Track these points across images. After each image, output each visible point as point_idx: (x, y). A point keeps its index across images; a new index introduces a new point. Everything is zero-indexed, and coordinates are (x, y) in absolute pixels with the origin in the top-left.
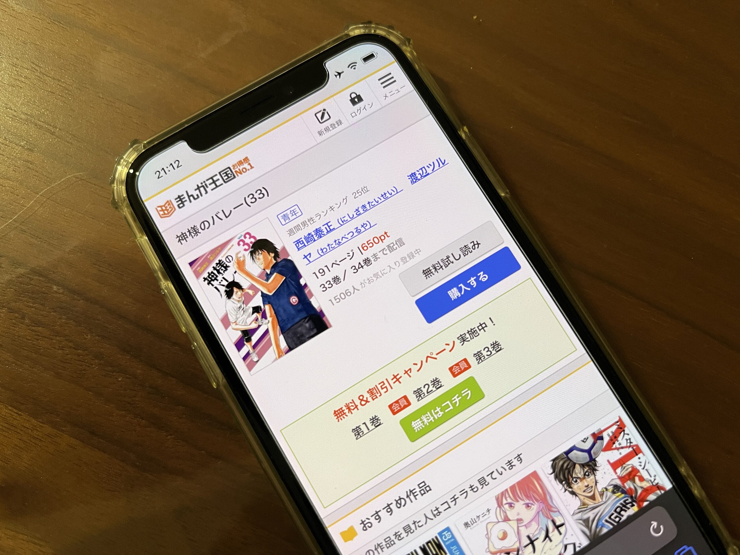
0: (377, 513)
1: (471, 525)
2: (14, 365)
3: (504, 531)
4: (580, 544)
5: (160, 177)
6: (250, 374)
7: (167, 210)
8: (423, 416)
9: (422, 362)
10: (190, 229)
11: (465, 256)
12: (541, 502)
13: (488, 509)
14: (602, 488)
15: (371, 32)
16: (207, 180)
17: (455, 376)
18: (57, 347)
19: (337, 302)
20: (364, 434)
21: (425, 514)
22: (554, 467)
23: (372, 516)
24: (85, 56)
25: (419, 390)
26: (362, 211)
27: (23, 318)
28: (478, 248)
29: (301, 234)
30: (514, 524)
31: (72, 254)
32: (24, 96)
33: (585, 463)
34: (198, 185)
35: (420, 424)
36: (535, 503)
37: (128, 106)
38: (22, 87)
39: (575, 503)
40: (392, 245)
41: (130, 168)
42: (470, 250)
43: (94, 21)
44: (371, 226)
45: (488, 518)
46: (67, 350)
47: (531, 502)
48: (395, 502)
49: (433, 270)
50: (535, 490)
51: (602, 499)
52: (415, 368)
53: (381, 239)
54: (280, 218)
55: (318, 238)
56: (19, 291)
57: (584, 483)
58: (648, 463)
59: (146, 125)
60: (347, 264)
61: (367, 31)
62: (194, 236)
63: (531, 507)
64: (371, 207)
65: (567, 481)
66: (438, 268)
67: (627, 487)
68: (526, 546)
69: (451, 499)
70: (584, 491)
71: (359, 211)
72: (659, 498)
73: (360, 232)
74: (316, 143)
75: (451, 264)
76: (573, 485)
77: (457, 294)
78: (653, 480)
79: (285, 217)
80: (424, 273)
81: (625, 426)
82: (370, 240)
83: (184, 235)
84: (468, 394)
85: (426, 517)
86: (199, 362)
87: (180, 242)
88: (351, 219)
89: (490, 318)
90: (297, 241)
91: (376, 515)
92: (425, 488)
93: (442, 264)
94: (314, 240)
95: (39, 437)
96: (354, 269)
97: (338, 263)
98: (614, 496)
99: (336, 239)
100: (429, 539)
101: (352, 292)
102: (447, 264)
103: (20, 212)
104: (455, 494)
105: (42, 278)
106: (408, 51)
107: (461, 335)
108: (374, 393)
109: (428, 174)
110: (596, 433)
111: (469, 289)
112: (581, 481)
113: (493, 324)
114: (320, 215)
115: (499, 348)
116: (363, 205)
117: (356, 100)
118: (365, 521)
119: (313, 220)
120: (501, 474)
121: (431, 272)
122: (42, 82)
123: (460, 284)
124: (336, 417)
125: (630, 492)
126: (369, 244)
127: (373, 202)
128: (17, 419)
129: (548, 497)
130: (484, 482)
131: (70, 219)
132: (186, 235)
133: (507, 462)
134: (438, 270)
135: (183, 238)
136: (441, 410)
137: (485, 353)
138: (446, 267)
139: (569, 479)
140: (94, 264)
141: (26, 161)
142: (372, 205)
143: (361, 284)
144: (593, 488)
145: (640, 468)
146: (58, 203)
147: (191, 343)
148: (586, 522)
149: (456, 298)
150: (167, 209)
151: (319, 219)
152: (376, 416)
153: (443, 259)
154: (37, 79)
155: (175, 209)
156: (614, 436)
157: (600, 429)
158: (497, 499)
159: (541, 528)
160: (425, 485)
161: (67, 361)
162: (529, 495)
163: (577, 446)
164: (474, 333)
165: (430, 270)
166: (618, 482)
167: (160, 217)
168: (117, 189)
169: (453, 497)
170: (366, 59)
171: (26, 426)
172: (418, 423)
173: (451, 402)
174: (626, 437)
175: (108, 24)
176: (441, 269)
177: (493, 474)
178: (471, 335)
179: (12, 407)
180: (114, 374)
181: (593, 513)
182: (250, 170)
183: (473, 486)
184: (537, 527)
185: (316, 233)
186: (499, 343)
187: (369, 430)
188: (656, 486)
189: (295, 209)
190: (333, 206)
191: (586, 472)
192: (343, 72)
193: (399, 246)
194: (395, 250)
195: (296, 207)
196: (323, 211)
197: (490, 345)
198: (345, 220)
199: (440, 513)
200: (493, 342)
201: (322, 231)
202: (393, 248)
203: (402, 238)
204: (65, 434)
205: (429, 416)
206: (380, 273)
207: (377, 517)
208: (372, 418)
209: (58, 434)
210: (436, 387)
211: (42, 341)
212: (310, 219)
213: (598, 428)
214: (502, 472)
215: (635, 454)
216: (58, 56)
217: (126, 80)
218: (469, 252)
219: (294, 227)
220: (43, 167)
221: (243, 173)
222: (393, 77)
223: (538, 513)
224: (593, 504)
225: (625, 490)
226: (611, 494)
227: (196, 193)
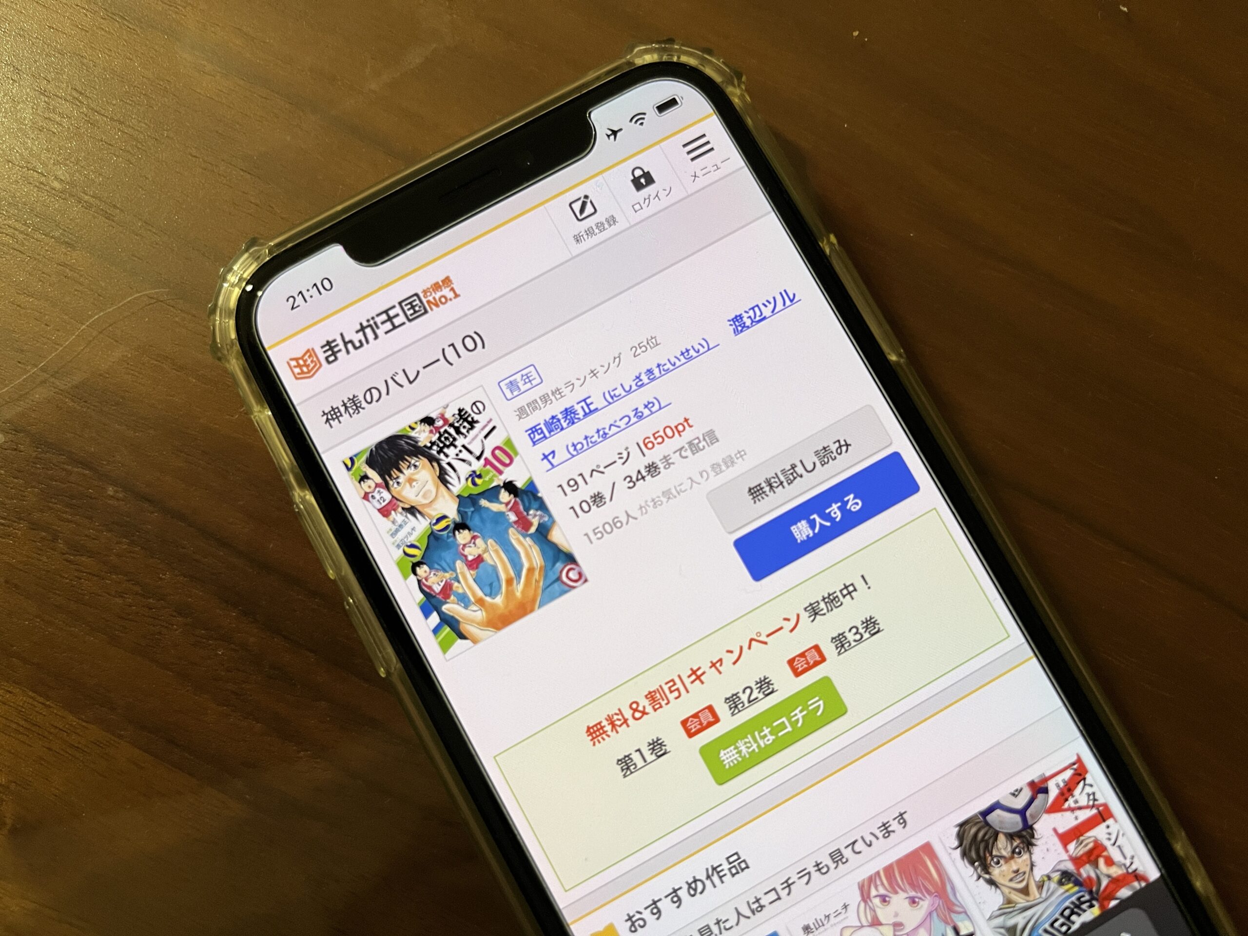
0: (655, 903)
1: (814, 930)
2: (38, 620)
5: (295, 306)
6: (445, 659)
7: (308, 366)
8: (739, 741)
9: (741, 648)
10: (346, 402)
11: (823, 465)
12: (936, 896)
13: (845, 904)
14: (1042, 876)
15: (672, 59)
16: (378, 315)
17: (797, 674)
18: (113, 593)
19: (598, 539)
20: (638, 767)
21: (736, 909)
22: (961, 837)
23: (646, 908)
24: (167, 80)
25: (734, 697)
26: (645, 379)
27: (55, 539)
28: (847, 451)
29: (539, 417)
31: (142, 431)
32: (60, 149)
33: (1014, 833)
34: (361, 324)
35: (733, 755)
36: (926, 897)
37: (242, 173)
38: (56, 132)
40: (696, 441)
41: (247, 284)
42: (833, 456)
43: (183, 17)
44: (662, 405)
45: (845, 919)
46: (129, 598)
47: (919, 895)
48: (686, 887)
49: (767, 489)
50: (925, 872)
51: (1040, 894)
52: (729, 659)
53: (677, 430)
54: (504, 388)
55: (568, 424)
56: (48, 493)
57: (1011, 866)
58: (1123, 835)
59: (272, 207)
60: (618, 472)
61: (665, 58)
62: (354, 413)
63: (918, 903)
64: (663, 373)
65: (983, 860)
66: (775, 485)
67: (1084, 875)
70: (1011, 880)
71: (641, 380)
72: (1136, 894)
73: (641, 417)
74: (570, 256)
75: (799, 478)
76: (991, 868)
77: (806, 532)
78: (1128, 863)
79: (512, 385)
80: (750, 493)
81: (1086, 772)
82: (658, 432)
83: (336, 410)
84: (819, 706)
85: (739, 914)
87: (328, 423)
88: (626, 394)
89: (863, 577)
90: (531, 429)
91: (654, 906)
92: (739, 864)
93: (782, 478)
94: (560, 427)
95: (80, 746)
96: (629, 482)
97: (601, 469)
98: (1061, 890)
99: (600, 428)
101: (624, 521)
102: (791, 477)
103: (51, 354)
104: (790, 876)
105: (87, 472)
106: (736, 94)
107: (811, 605)
108: (656, 699)
109: (765, 318)
110: (1036, 781)
111: (828, 524)
112: (1006, 863)
113: (868, 586)
114: (573, 384)
115: (875, 628)
116: (649, 368)
117: (643, 180)
118: (634, 916)
119: (560, 393)
120: (870, 845)
121: (764, 492)
122: (91, 124)
123: (812, 514)
124: (590, 738)
125: (1088, 881)
126: (656, 439)
127: (665, 365)
128: (44, 713)
129: (949, 888)
130: (841, 857)
132: (339, 411)
133: (881, 825)
134: (774, 489)
135: (334, 416)
136: (771, 733)
137: (851, 637)
138: (789, 484)
139: (985, 858)
140: (177, 450)
141: (63, 264)
142: (664, 370)
143: (641, 508)
144: (1027, 875)
145: (1108, 844)
146: (117, 341)
147: (342, 600)
148: (1012, 932)
149: (805, 538)
150: (307, 363)
151: (572, 391)
152: (659, 738)
153: (784, 469)
154: (83, 118)
155: (321, 365)
156: (1067, 787)
157: (1043, 774)
158: (861, 887)
160: (739, 858)
161: (130, 617)
162: (915, 883)
163: (1003, 802)
164: (834, 602)
165: (761, 489)
166: (1070, 866)
167: (293, 378)
168: (220, 323)
169: (786, 881)
170: (662, 108)
171: (58, 726)
172: (731, 754)
173: (789, 720)
174: (1088, 790)
175: (207, 23)
176: (781, 487)
177: (857, 844)
178: (828, 604)
179: (35, 692)
180: (210, 642)
181: (1024, 918)
182: (454, 300)
183: (821, 863)
185: (565, 416)
186: (876, 620)
187: (645, 761)
188: (1133, 874)
189: (530, 372)
190: (595, 370)
191: (1017, 847)
192: (620, 130)
193: (710, 444)
194: (702, 450)
195: (532, 367)
196: (579, 377)
197: (861, 623)
198: (617, 394)
199: (762, 907)
200: (866, 619)
201: (576, 413)
202: (698, 447)
203: (714, 429)
204: (125, 741)
205: (749, 742)
206: (674, 491)
207: (655, 911)
208: (651, 742)
209: (112, 742)
210: (764, 692)
211: (86, 580)
212: (556, 391)
213: (1040, 773)
214: (871, 842)
215: (1101, 820)
216: (118, 78)
217: (238, 126)
218: (830, 458)
219: (527, 405)
220: (92, 278)
221: (441, 306)
222: (708, 143)
223: (930, 914)
224: (1024, 901)
225: (1079, 878)
226: (1056, 886)
227: (357, 338)
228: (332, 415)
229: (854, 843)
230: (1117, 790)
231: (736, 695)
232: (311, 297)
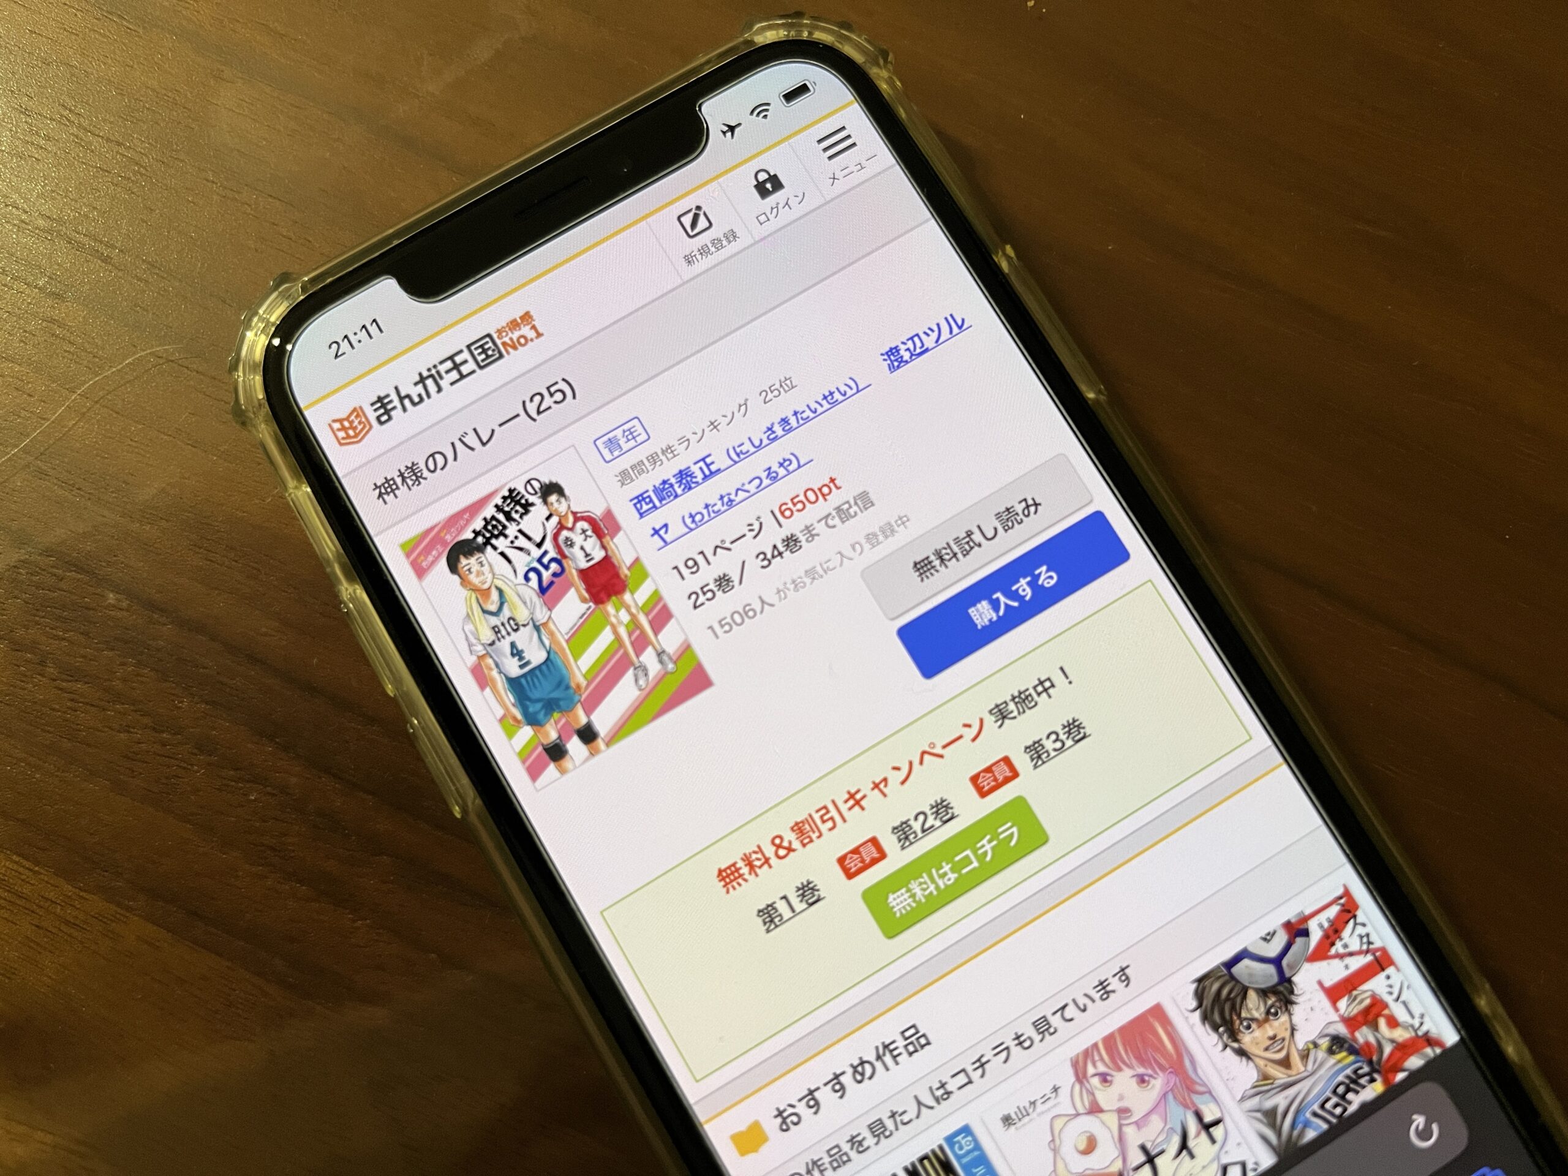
0: (811, 1092)
1: (1017, 1121)
2: (23, 764)
3: (1088, 1134)
4: (1256, 1163)
5: (339, 354)
6: (535, 787)
7: (355, 429)
8: (912, 882)
9: (911, 763)
10: (403, 471)
11: (1006, 531)
12: (1171, 1072)
13: (1054, 1086)
14: (1306, 1043)
15: (801, 36)
16: (441, 362)
17: (983, 794)
18: (117, 727)
19: (726, 632)
20: (783, 920)
21: (916, 1097)
22: (1199, 995)
23: (800, 1100)
24: (176, 91)
25: (904, 826)
26: (779, 431)
27: (42, 663)
28: (1036, 512)
29: (647, 483)
30: (1112, 1120)
31: (150, 524)
32: (45, 179)
33: (1268, 988)
34: (420, 374)
35: (905, 900)
36: (1156, 1073)
37: (270, 200)
38: (40, 158)
39: (1246, 1074)
40: (846, 506)
41: (273, 336)
42: (1018, 518)
43: (196, 13)
44: (802, 463)
45: (1055, 1106)
46: (136, 733)
47: (1150, 1072)
48: (850, 1071)
49: (937, 563)
50: (1158, 1044)
51: (1305, 1066)
52: (895, 778)
53: (822, 493)
54: (601, 447)
55: (684, 490)
56: (34, 604)
57: (1266, 1032)
58: (1408, 987)
59: (310, 241)
60: (747, 549)
61: (792, 35)
62: (413, 485)
63: (1149, 1082)
64: (801, 422)
65: (1229, 1025)
66: (947, 557)
67: (1361, 1040)
68: (1137, 1168)
69: (974, 1063)
70: (1267, 1049)
71: (774, 432)
72: (1430, 1064)
73: (775, 478)
74: (680, 282)
75: (976, 548)
76: (1241, 1034)
77: (988, 615)
78: (1417, 1025)
79: (612, 444)
80: (915, 569)
81: (1356, 907)
82: (798, 496)
83: (391, 482)
84: (1012, 834)
85: (919, 1103)
86: (423, 761)
87: (381, 499)
88: (755, 450)
89: (1062, 669)
90: (637, 497)
91: (810, 1097)
92: (918, 1039)
93: (956, 549)
94: (674, 494)
95: (77, 922)
96: (763, 560)
97: (727, 545)
98: (1332, 1060)
99: (724, 494)
100: (925, 1150)
101: (758, 610)
102: (967, 547)
103: (35, 432)
104: (983, 1053)
105: (82, 576)
106: (883, 78)
107: (997, 706)
108: (805, 831)
109: (927, 350)
110: (1293, 920)
111: (1016, 604)
112: (1259, 1027)
113: (1068, 680)
114: (688, 440)
115: (1080, 733)
116: (784, 417)
117: (770, 185)
118: (785, 1110)
119: (672, 452)
120: (1084, 1010)
121: (933, 567)
122: (83, 147)
123: (995, 592)
124: (723, 883)
125: (1365, 1047)
126: (795, 505)
127: (804, 412)
128: (32, 882)
129: (1187, 1063)
130: (1047, 1027)
131: (142, 447)
132: (395, 483)
133: (1097, 983)
134: (946, 562)
135: (389, 490)
136: (952, 870)
137: (1049, 745)
138: (964, 555)
139: (1232, 1022)
140: (195, 545)
141: (49, 319)
142: (802, 418)
143: (779, 591)
144: (1286, 1043)
145: (1389, 999)
146: (117, 413)
147: (406, 721)
148: (1271, 1117)
149: (987, 623)
150: (354, 425)
151: (686, 449)
152: (810, 881)
153: (958, 538)
154: (73, 141)
155: (371, 427)
156: (1334, 927)
157: (1302, 912)
158: (1075, 1064)
159: (1172, 1129)
160: (917, 1032)
161: (139, 756)
162: (1144, 1056)
163: (1251, 949)
164: (1026, 701)
165: (930, 563)
166: (1342, 1030)
167: (337, 445)
168: (244, 380)
169: (979, 1060)
170: (790, 96)
171: (50, 897)
172: (902, 898)
173: (975, 852)
174: (1360, 930)
175: (225, 20)
176: (954, 559)
177: (1067, 1010)
178: (1019, 705)
179: (19, 855)
180: (240, 784)
181: (1286, 1098)
182: (536, 341)
183: (1022, 1035)
184: (1163, 1125)
185: (679, 479)
186: (1081, 723)
187: (793, 910)
188: (1424, 1038)
189: (634, 427)
190: (716, 421)
191: (1272, 1006)
192: (739, 125)
193: (862, 508)
194: (853, 517)
195: (636, 421)
196: (694, 431)
197: (1062, 727)
198: (744, 451)
199: (949, 1093)
200: (1068, 722)
201: (694, 475)
202: (849, 513)
203: (868, 489)
204: (134, 915)
205: (925, 883)
206: (819, 569)
207: (812, 1103)
208: (800, 886)
209: (118, 916)
210: (941, 819)
211: (83, 712)
212: (667, 449)
213: (1298, 910)
214: (1085, 1006)
215: (1379, 969)
216: (117, 91)
217: (264, 143)
218: (1015, 522)
219: (631, 467)
220: (85, 334)
221: (519, 347)
222: (849, 137)
223: (1165, 1095)
224: (1285, 1076)
225: (1356, 1046)
226: (1325, 1055)
227: (416, 391)
228: (386, 489)
229: (1064, 1008)
230: (1398, 929)
231: (905, 823)
232: (360, 341)
